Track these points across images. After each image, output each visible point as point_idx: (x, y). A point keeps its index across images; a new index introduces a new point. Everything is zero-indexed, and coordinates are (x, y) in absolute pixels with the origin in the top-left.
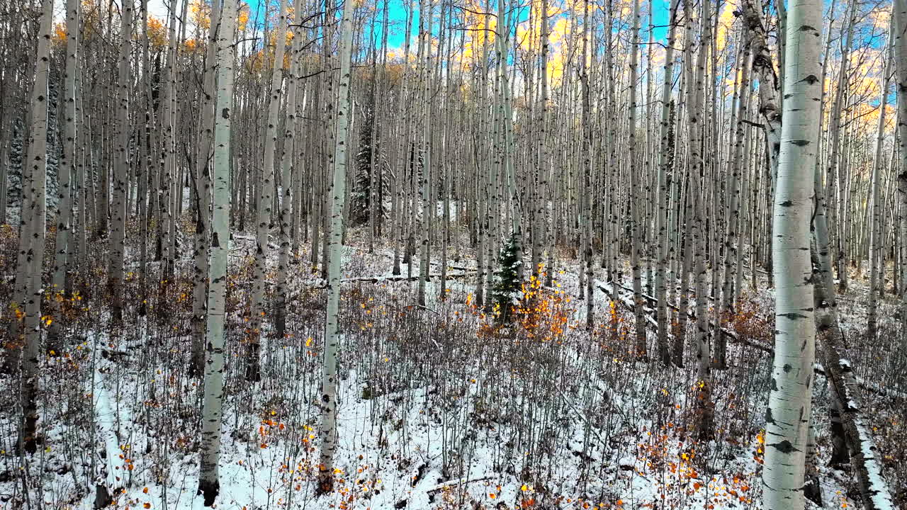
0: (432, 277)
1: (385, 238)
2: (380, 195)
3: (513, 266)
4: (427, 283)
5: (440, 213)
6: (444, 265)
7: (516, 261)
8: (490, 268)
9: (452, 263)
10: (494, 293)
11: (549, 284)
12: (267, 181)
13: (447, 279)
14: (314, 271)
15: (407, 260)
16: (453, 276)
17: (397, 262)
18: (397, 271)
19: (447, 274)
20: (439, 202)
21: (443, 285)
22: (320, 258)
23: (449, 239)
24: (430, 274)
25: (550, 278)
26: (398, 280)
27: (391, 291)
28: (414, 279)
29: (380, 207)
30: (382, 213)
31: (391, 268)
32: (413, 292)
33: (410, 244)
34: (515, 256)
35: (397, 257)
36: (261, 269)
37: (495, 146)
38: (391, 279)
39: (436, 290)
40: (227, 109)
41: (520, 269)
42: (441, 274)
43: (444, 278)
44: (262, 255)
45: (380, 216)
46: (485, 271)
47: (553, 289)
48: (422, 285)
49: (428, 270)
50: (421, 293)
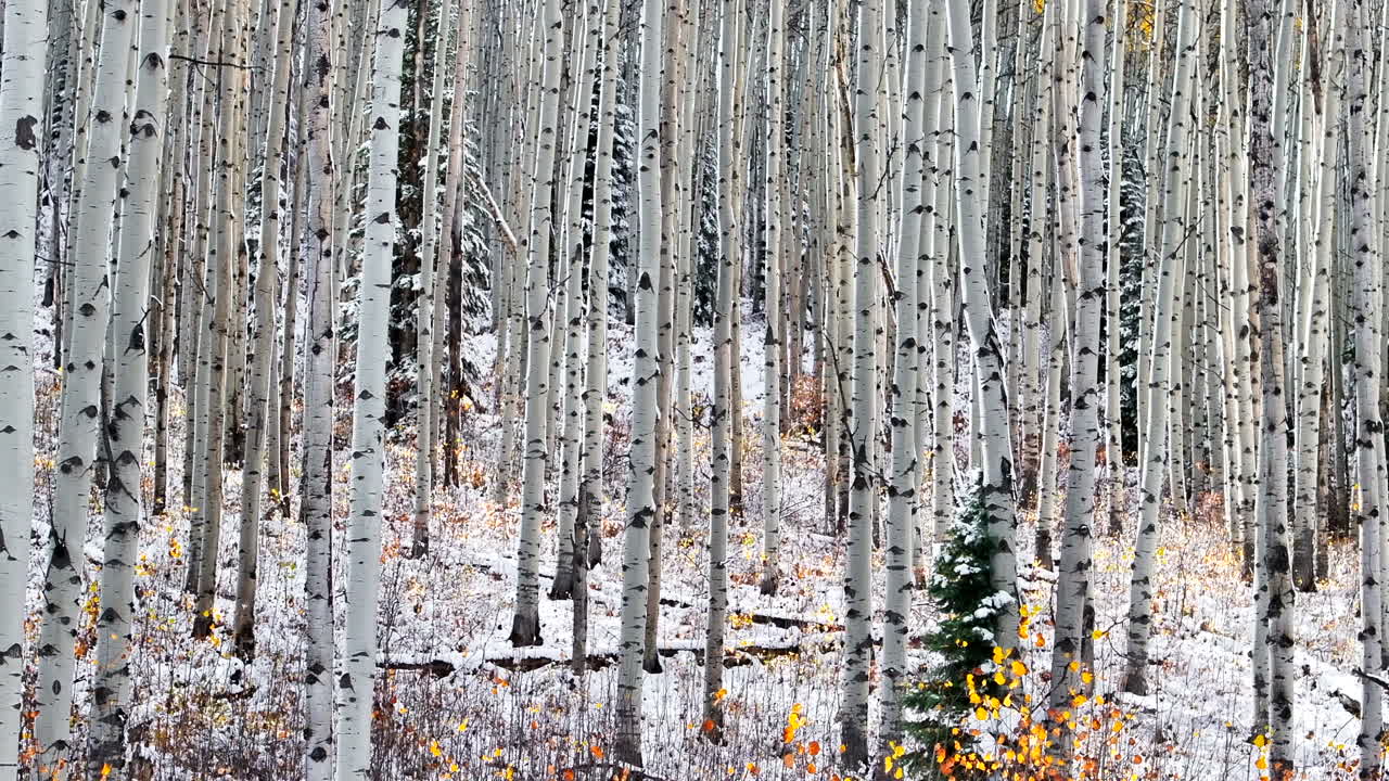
0: (670, 653)
1: (473, 494)
2: (455, 316)
3: (982, 613)
4: (649, 681)
5: (703, 382)
6: (717, 606)
7: (992, 591)
8: (894, 617)
9: (750, 600)
10: (911, 715)
11: (1134, 684)
12: (87, 310)
13: (730, 664)
14: (202, 628)
15: (568, 587)
16: (753, 650)
17: (527, 592)
18: (526, 631)
19: (730, 643)
20: (699, 332)
21: (713, 683)
22: (227, 578)
23: (736, 498)
24: (660, 643)
25: (1137, 659)
26: (532, 664)
27: (507, 709)
28: (598, 663)
29: (454, 367)
30: (463, 390)
31: (507, 619)
32: (594, 709)
33: (580, 524)
34: (988, 574)
35: (526, 573)
36: (66, 621)
37: (913, 148)
38: (506, 663)
39: (687, 704)
40: (31, 120)
41: (1007, 623)
42: (702, 642)
43: (714, 659)
44: (67, 573)
45: (452, 406)
46: (878, 628)
47: (1149, 701)
48: (628, 687)
49: (651, 628)
50: (627, 714)
